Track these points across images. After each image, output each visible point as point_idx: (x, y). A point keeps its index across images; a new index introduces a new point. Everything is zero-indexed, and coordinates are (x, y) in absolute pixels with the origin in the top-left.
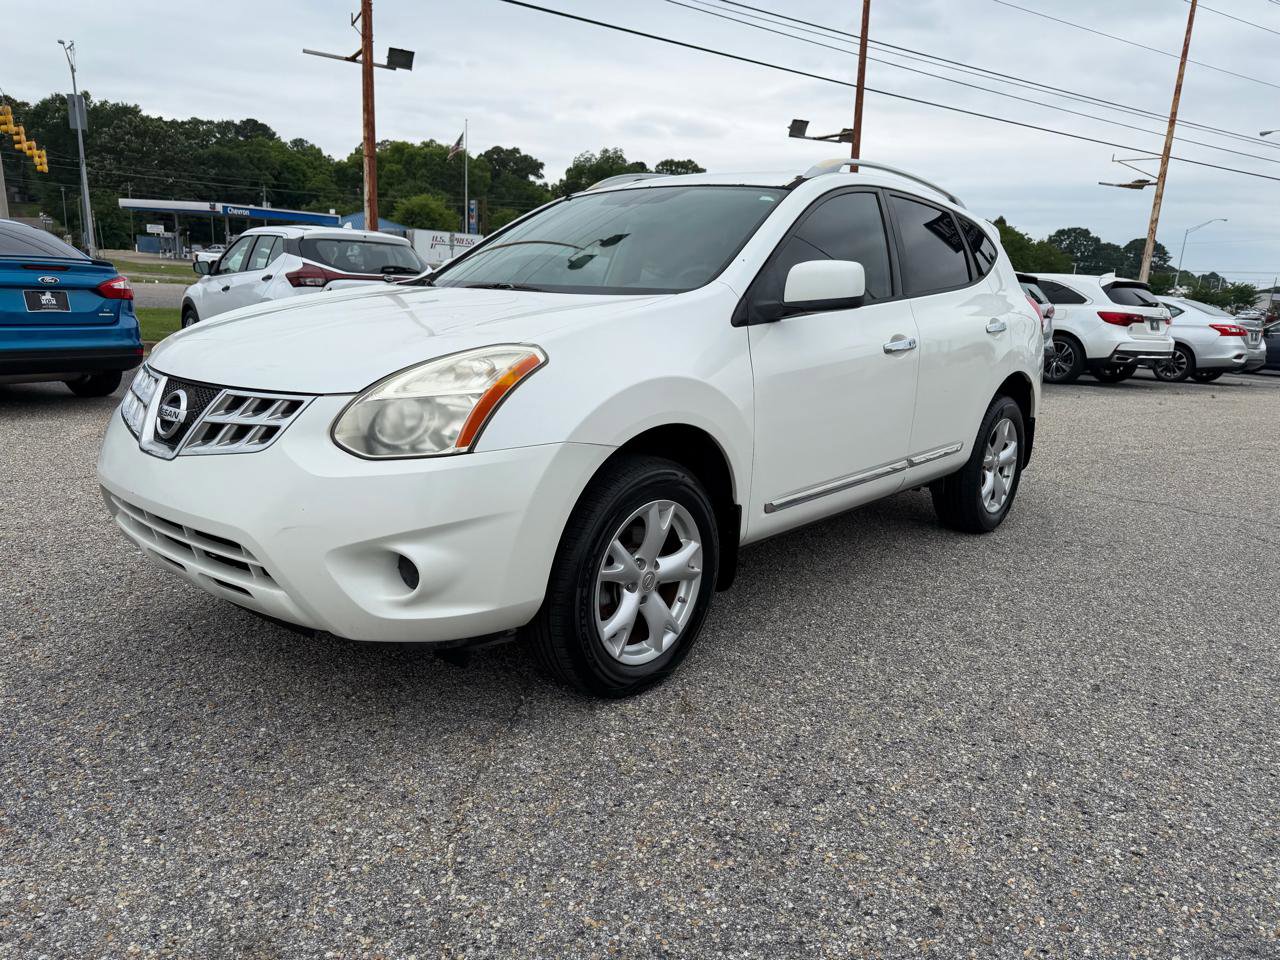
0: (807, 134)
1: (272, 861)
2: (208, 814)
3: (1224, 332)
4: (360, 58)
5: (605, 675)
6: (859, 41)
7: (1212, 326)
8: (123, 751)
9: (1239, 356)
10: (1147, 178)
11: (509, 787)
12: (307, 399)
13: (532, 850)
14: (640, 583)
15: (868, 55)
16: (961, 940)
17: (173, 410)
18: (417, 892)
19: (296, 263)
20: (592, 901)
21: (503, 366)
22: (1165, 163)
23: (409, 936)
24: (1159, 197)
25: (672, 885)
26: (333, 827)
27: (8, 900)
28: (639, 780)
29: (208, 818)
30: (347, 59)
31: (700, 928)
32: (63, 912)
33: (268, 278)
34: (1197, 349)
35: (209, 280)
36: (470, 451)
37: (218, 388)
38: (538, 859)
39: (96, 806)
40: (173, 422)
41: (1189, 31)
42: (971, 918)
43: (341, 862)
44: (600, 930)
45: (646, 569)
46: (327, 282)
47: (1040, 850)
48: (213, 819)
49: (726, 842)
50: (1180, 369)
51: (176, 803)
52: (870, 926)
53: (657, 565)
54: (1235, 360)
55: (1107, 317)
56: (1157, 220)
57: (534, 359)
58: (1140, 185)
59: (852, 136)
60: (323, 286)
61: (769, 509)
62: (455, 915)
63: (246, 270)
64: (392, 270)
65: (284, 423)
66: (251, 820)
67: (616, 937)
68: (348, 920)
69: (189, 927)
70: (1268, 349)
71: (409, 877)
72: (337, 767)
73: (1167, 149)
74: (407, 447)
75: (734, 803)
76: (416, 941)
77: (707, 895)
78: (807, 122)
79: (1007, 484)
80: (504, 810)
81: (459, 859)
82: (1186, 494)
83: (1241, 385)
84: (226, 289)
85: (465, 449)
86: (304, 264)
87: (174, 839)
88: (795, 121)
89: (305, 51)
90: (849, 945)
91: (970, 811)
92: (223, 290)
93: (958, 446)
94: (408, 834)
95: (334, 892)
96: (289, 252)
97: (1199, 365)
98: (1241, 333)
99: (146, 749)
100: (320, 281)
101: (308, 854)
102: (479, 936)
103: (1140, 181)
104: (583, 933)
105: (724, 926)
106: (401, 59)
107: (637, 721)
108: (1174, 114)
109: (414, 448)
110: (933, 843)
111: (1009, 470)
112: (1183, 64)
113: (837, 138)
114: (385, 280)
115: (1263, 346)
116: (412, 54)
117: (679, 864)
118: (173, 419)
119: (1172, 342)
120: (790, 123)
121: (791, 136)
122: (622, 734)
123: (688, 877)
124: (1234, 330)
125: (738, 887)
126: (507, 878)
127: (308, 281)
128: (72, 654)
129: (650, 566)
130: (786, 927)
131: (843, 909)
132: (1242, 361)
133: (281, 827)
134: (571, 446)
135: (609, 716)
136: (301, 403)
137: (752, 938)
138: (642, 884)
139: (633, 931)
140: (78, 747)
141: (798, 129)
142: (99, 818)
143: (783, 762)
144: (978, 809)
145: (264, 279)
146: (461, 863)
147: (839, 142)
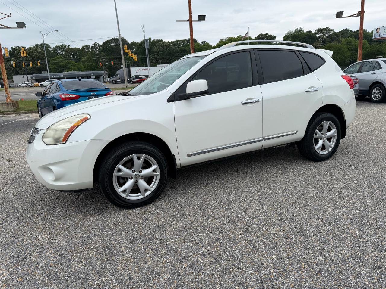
0: (343, 16)
4: (189, 20)
5: (120, 202)
14: (133, 177)
21: (77, 120)
36: (66, 143)
42: (137, 282)
43: (24, 241)
44: (51, 266)
45: (136, 173)
47: (184, 268)
49: (105, 250)
52: (109, 279)
53: (142, 172)
57: (87, 117)
61: (189, 155)
62: (29, 257)
65: (36, 136)
67: (52, 269)
68: (10, 254)
71: (31, 246)
72: (50, 219)
77: (83, 263)
78: (343, 12)
79: (332, 144)
85: (64, 142)
89: (176, 21)
91: (180, 253)
93: (295, 132)
94: (43, 236)
95: (15, 247)
99: (23, 210)
104: (47, 266)
105: (77, 271)
106: (202, 18)
110: (157, 260)
111: (334, 139)
116: (205, 16)
120: (336, 13)
121: (336, 18)
122: (118, 219)
126: (49, 250)
129: (137, 172)
130: (90, 274)
131: (109, 273)
134: (94, 141)
136: (39, 131)
141: (339, 15)
147: (357, 16)
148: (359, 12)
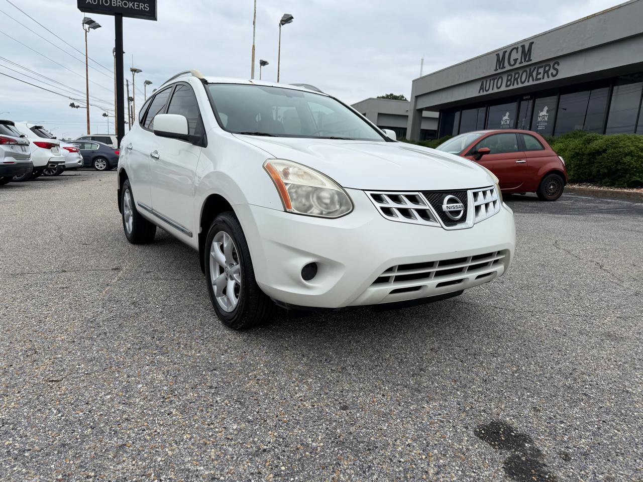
7: (65, 148)
9: (79, 162)
54: (79, 164)
55: (39, 145)
98: (77, 151)
124: (74, 150)
132: (81, 164)
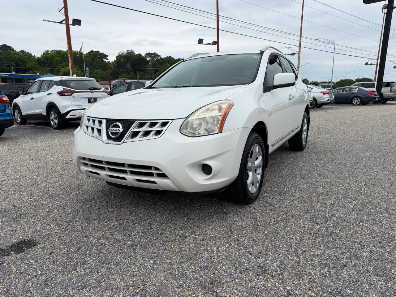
0: (203, 43)
1: (195, 260)
2: (162, 251)
3: (324, 94)
4: (64, 22)
6: (216, 16)
7: (321, 92)
8: (116, 239)
9: (328, 100)
10: (295, 52)
11: (242, 230)
12: (170, 121)
13: (265, 245)
15: (219, 20)
16: (392, 248)
17: (117, 129)
18: (245, 261)
19: (60, 88)
20: (294, 255)
22: (300, 48)
23: (254, 272)
24: (299, 57)
25: (311, 248)
26: (203, 248)
27: (124, 284)
28: (276, 224)
29: (163, 252)
30: (59, 23)
31: (328, 256)
32: (146, 285)
33: (50, 94)
34: (317, 99)
35: (24, 96)
37: (134, 121)
38: (269, 247)
39: (124, 255)
40: (118, 133)
41: (303, 11)
42: (389, 242)
43: (215, 257)
44: (303, 261)
46: (72, 94)
47: (390, 224)
48: (164, 252)
49: (314, 235)
50: (313, 105)
51: (148, 250)
52: (368, 248)
56: (299, 64)
57: (230, 104)
58: (293, 54)
59: (216, 43)
60: (71, 95)
61: (272, 146)
62: (261, 265)
63: (39, 92)
64: (92, 89)
65: (164, 129)
66: (177, 251)
67: (309, 262)
68: (233, 271)
69: (189, 281)
70: (335, 98)
71: (239, 257)
72: (187, 233)
73: (300, 44)
74: (197, 133)
75: (306, 225)
76: (257, 273)
77: (322, 248)
78: (203, 39)
79: (306, 136)
80: (247, 236)
81: (248, 251)
82: (342, 136)
83: (329, 108)
84: (32, 99)
85: (220, 132)
86: (63, 88)
87: (159, 259)
88: (199, 39)
89: (44, 20)
90: (367, 254)
91: (364, 218)
92: (31, 99)
93: (299, 125)
94: (227, 247)
95: (221, 265)
96: (57, 85)
97: (318, 103)
98: (328, 94)
99: (123, 237)
100: (70, 94)
101: (203, 257)
102: (273, 269)
103: (293, 53)
104: (299, 263)
105: (333, 255)
106: (77, 22)
107: (260, 210)
108: (301, 34)
109: (199, 134)
110: (364, 227)
111: (306, 132)
112: (302, 20)
113: (212, 44)
114: (91, 92)
115: (333, 97)
116: (81, 20)
117: (307, 242)
118: (118, 132)
119: (312, 97)
120: (198, 40)
121: (198, 43)
122: (259, 213)
123: (312, 245)
124: (326, 93)
125: (327, 245)
126: (265, 253)
127: (66, 94)
128: (68, 214)
129: (254, 164)
130: (348, 252)
131: (358, 246)
132: (329, 101)
133: (188, 251)
134: (244, 128)
135: (251, 208)
136: (168, 122)
137: (343, 256)
138: (303, 248)
139: (312, 260)
140: (100, 240)
141: (200, 41)
142: (128, 258)
143: (308, 214)
144: (366, 217)
145: (48, 94)
146: (249, 251)
147: (212, 45)
148: (214, 41)
